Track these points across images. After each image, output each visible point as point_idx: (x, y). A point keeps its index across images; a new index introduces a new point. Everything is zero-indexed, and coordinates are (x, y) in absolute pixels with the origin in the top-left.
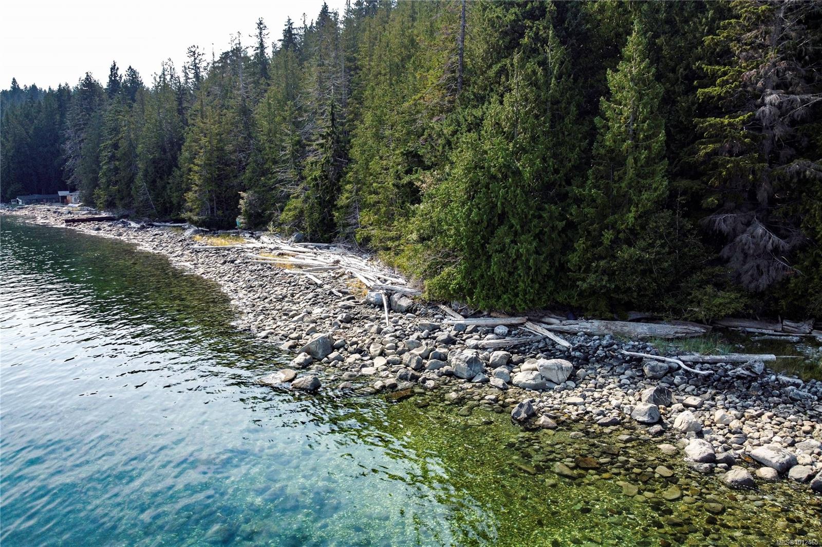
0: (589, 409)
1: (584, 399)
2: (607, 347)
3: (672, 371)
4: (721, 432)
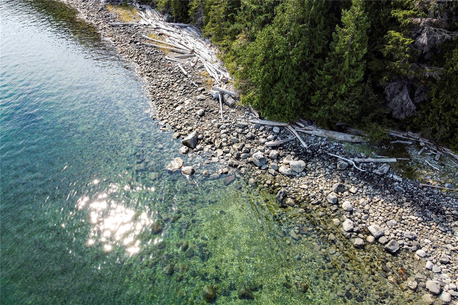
0: (309, 192)
1: (308, 185)
2: (323, 146)
3: (349, 166)
4: (360, 211)
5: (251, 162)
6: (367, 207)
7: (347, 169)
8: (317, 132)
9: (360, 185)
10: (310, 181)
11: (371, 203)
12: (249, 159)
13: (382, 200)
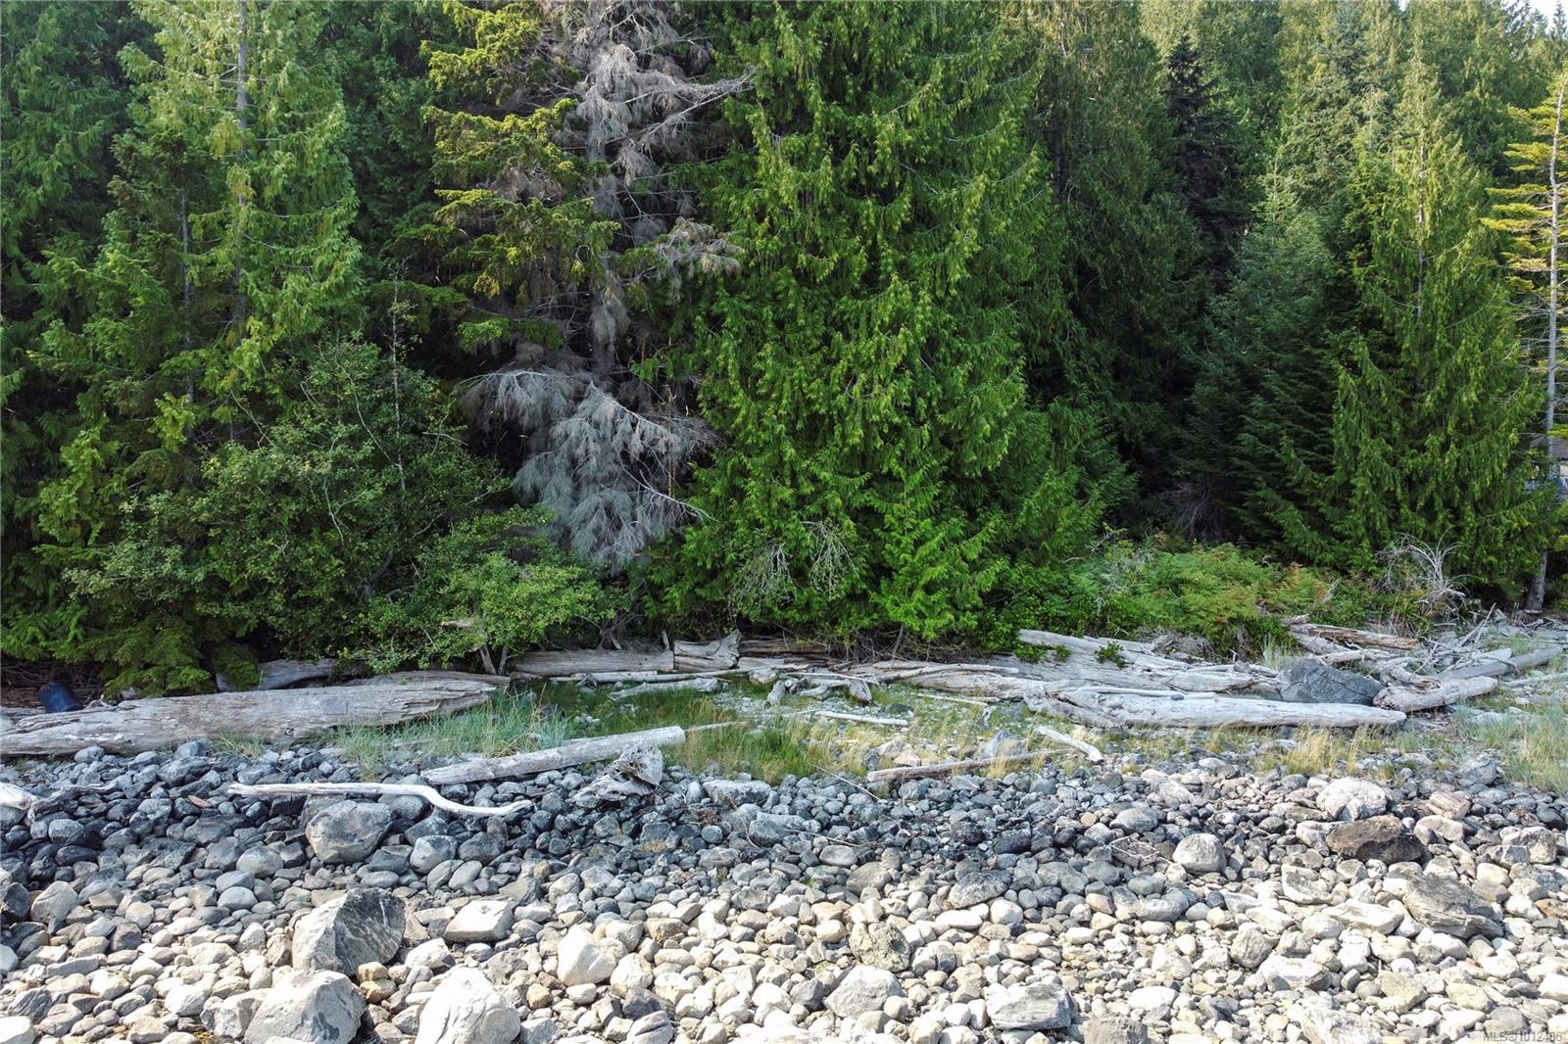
2: (181, 782)
3: (400, 825)
7: (395, 839)
8: (117, 721)
11: (647, 945)
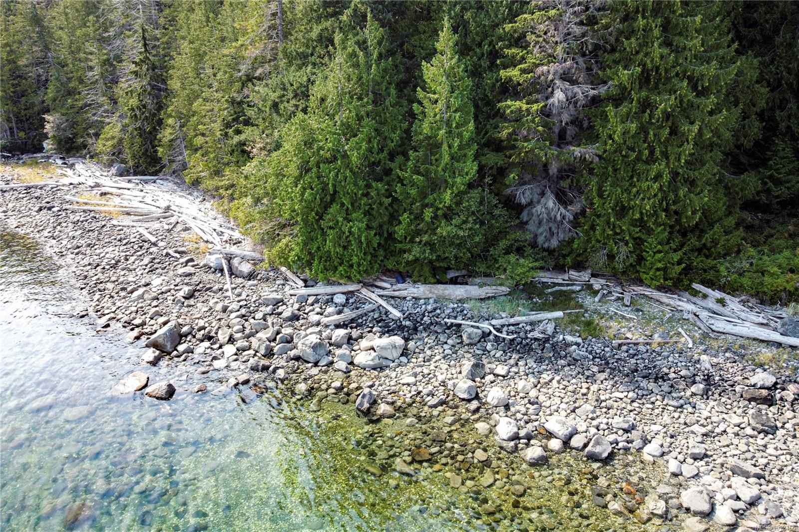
0: (420, 389)
1: (416, 377)
2: (432, 312)
3: (485, 335)
4: (523, 402)
5: (297, 358)
6: (533, 393)
7: (483, 340)
8: (415, 290)
9: (512, 362)
10: (418, 370)
11: (539, 386)
12: (292, 353)
13: (557, 378)
